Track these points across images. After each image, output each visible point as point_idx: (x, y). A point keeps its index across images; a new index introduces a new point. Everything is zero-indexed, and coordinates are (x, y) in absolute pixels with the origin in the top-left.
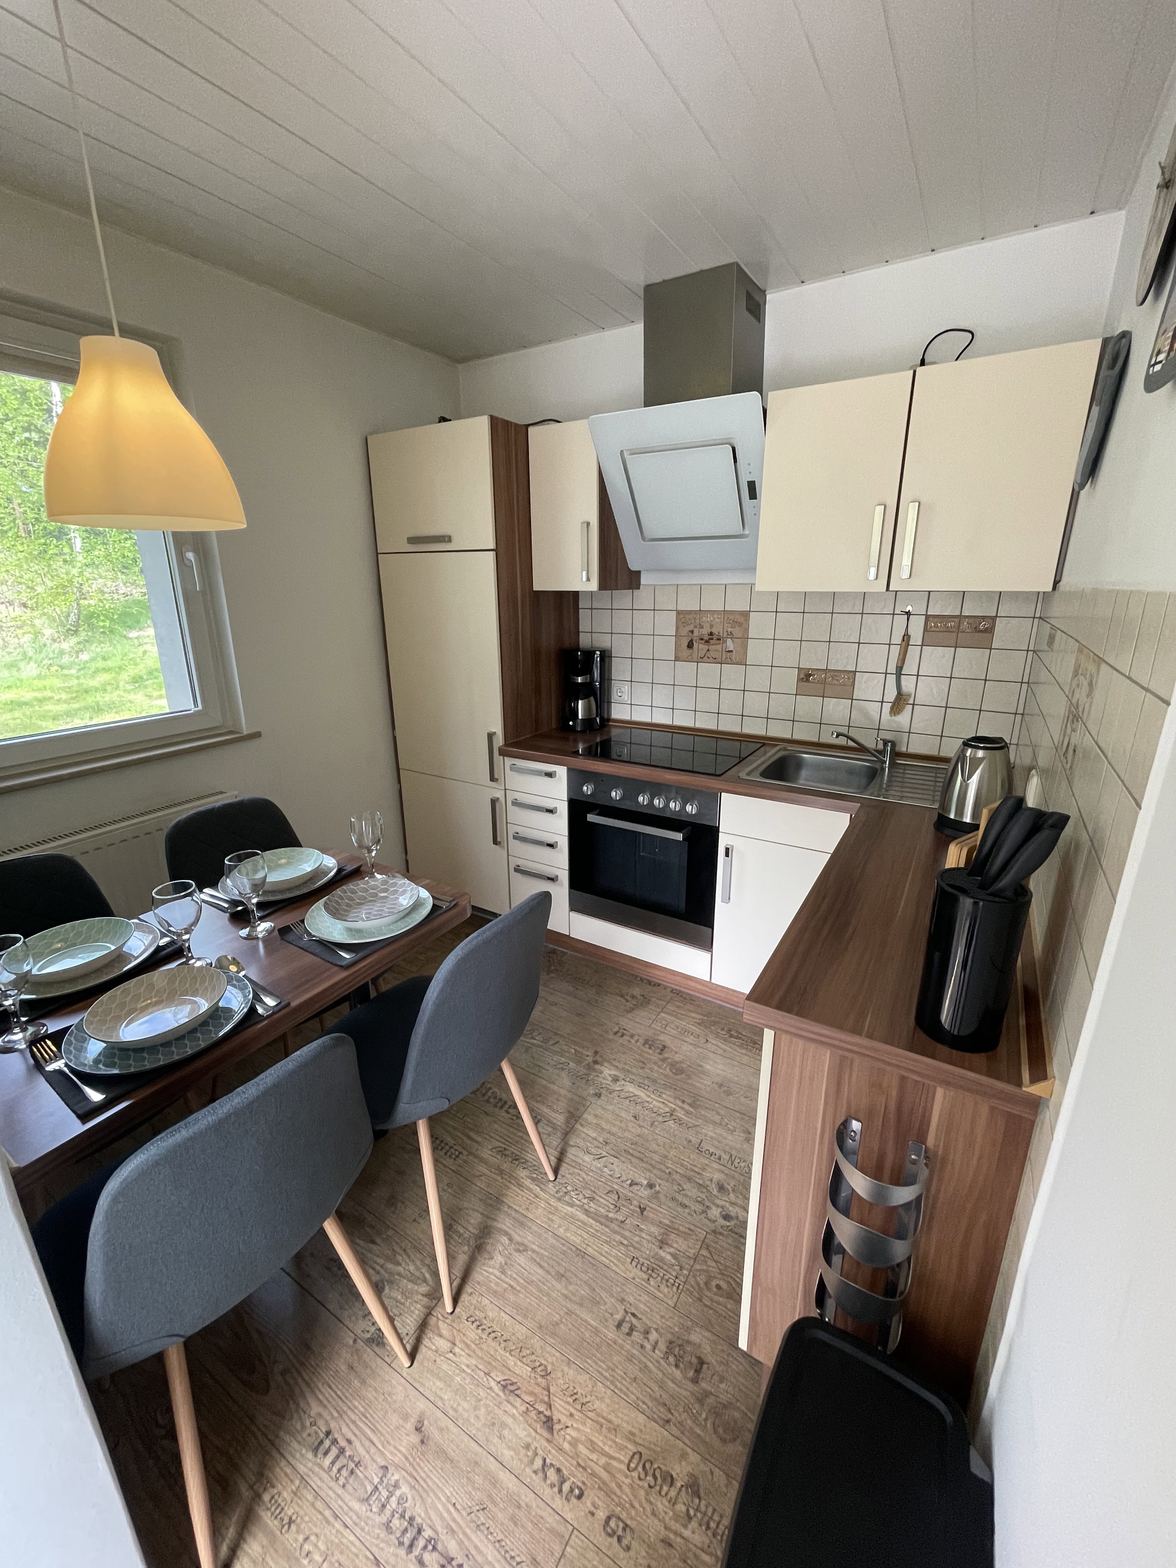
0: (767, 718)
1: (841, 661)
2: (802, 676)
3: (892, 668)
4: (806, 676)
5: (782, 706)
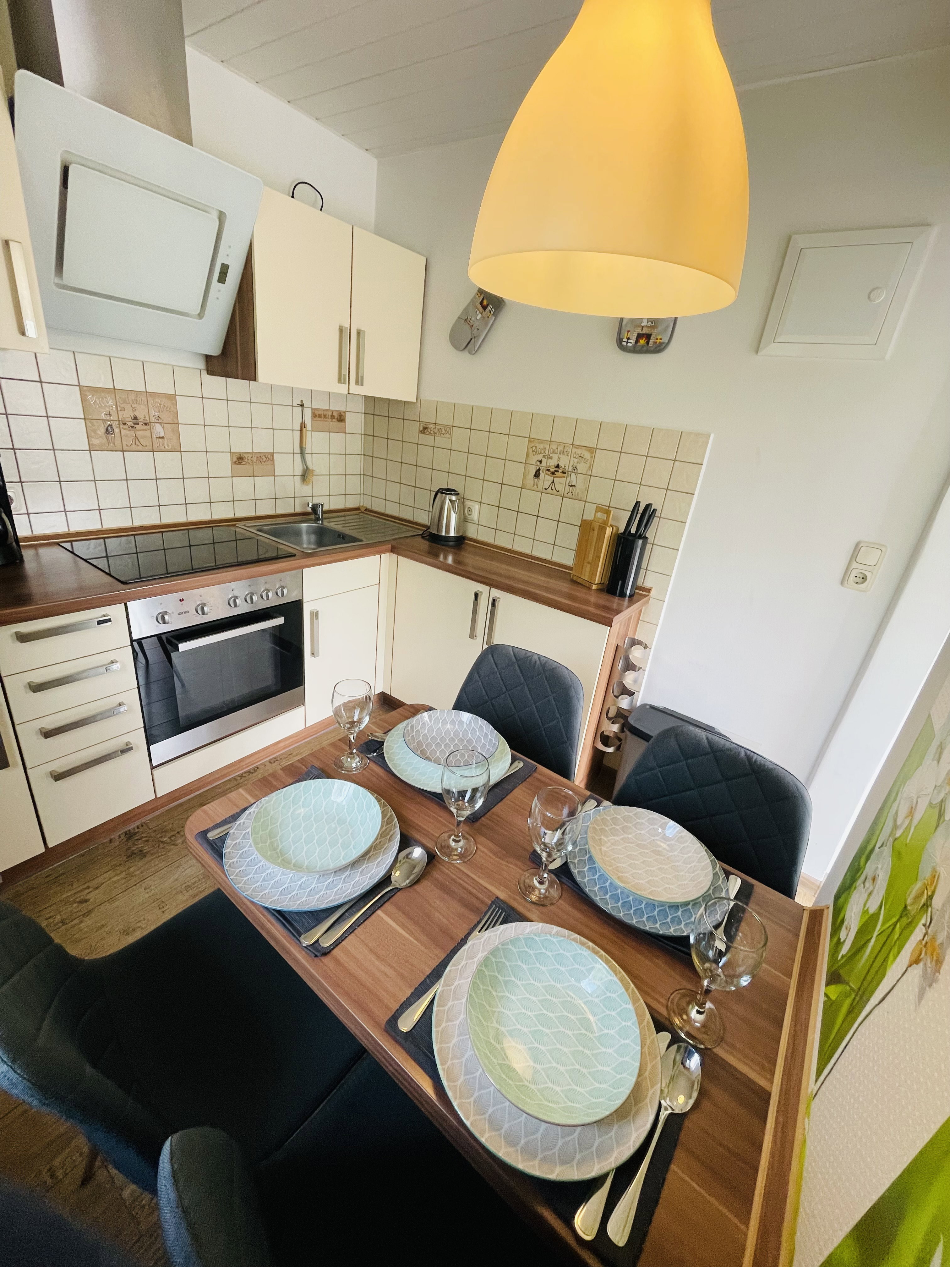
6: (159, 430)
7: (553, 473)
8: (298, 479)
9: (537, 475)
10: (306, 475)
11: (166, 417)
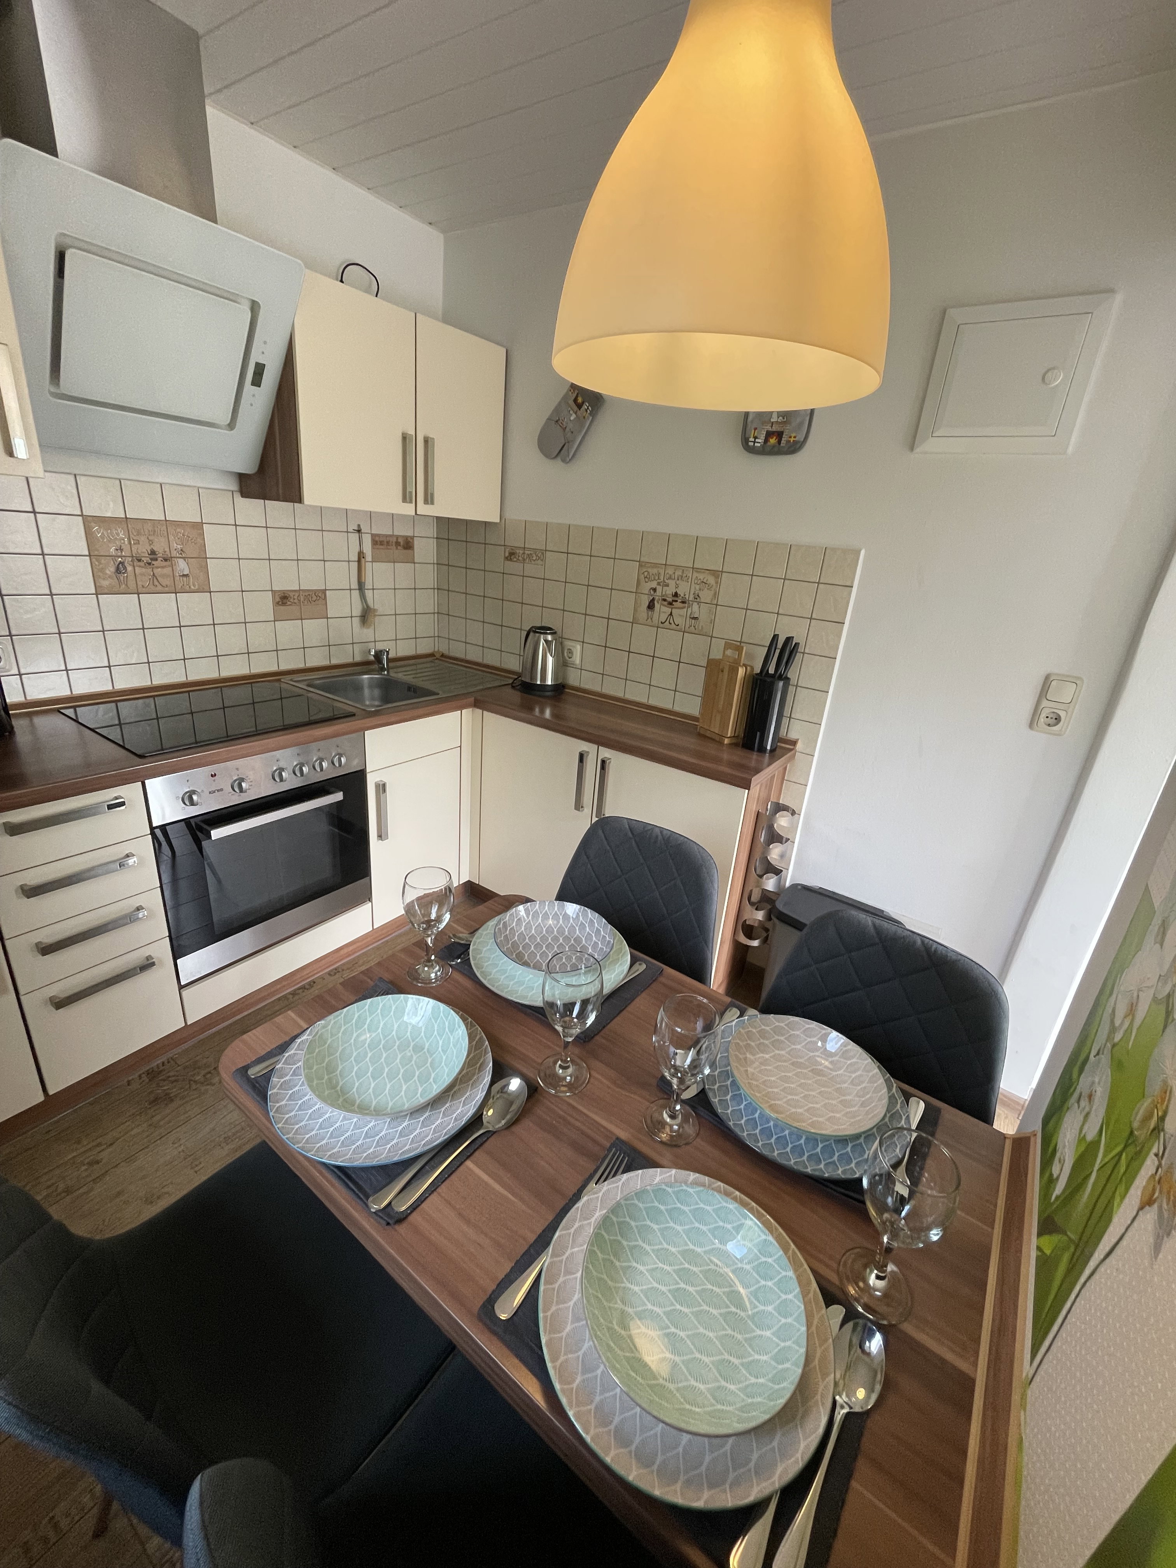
0: (248, 653)
1: (310, 580)
2: (278, 599)
3: (355, 585)
4: (283, 599)
5: (260, 636)
6: (182, 566)
7: (670, 604)
8: (356, 621)
9: (651, 606)
10: (366, 616)
11: (191, 551)
